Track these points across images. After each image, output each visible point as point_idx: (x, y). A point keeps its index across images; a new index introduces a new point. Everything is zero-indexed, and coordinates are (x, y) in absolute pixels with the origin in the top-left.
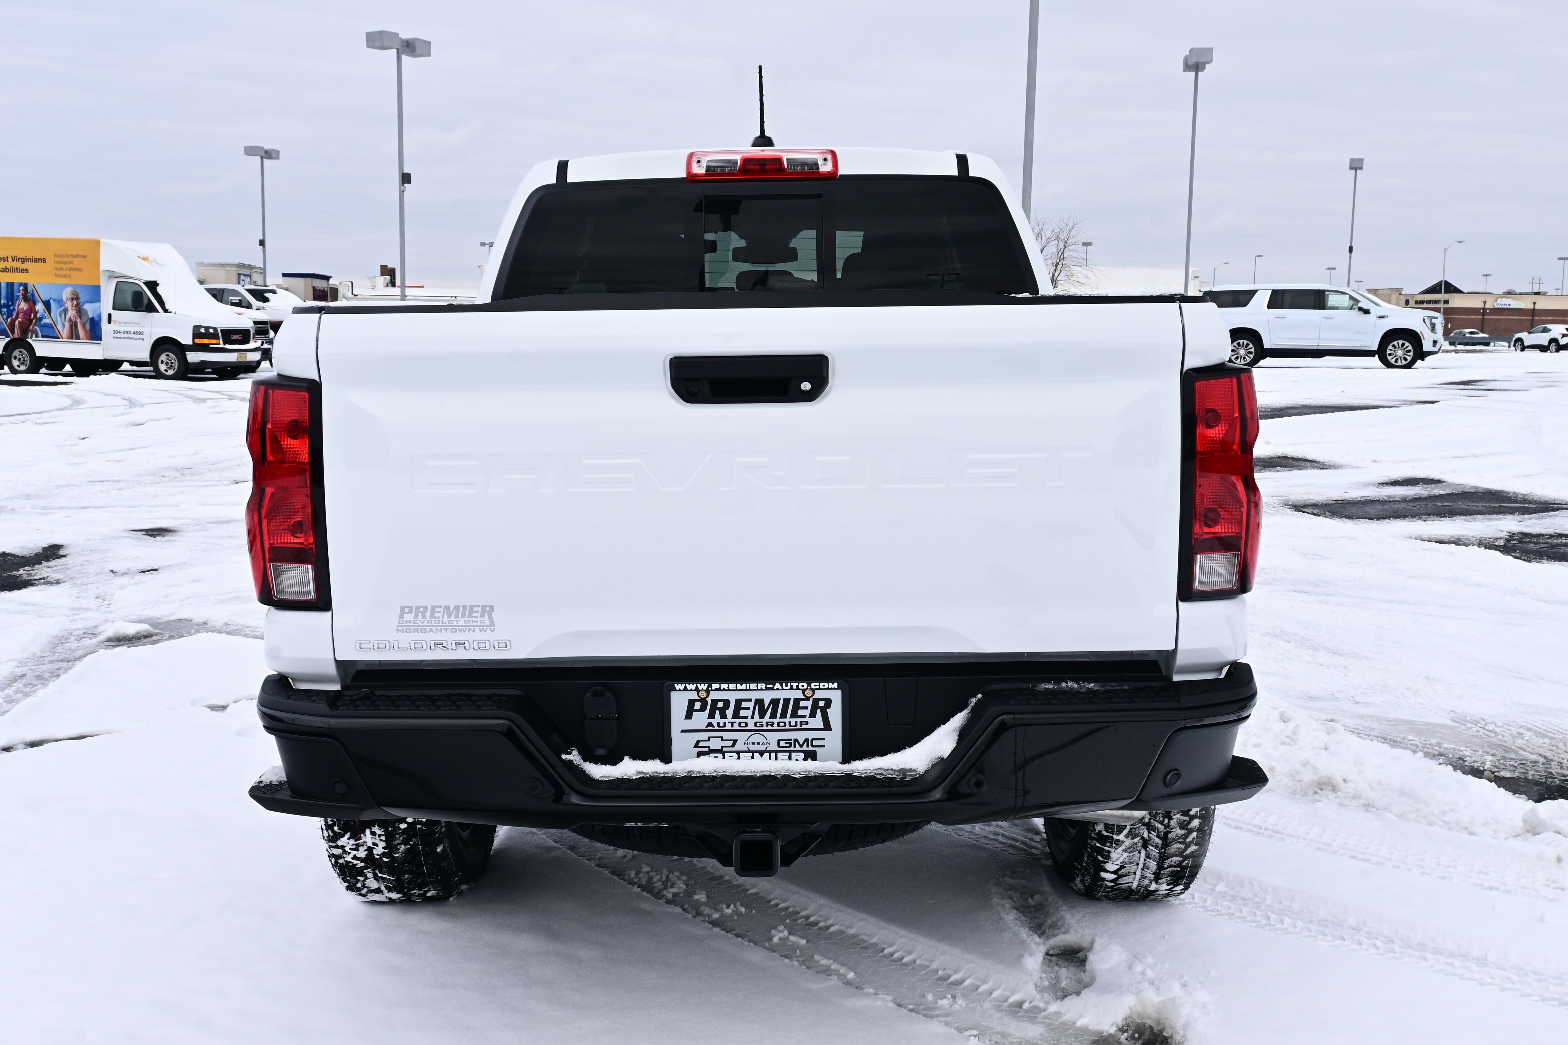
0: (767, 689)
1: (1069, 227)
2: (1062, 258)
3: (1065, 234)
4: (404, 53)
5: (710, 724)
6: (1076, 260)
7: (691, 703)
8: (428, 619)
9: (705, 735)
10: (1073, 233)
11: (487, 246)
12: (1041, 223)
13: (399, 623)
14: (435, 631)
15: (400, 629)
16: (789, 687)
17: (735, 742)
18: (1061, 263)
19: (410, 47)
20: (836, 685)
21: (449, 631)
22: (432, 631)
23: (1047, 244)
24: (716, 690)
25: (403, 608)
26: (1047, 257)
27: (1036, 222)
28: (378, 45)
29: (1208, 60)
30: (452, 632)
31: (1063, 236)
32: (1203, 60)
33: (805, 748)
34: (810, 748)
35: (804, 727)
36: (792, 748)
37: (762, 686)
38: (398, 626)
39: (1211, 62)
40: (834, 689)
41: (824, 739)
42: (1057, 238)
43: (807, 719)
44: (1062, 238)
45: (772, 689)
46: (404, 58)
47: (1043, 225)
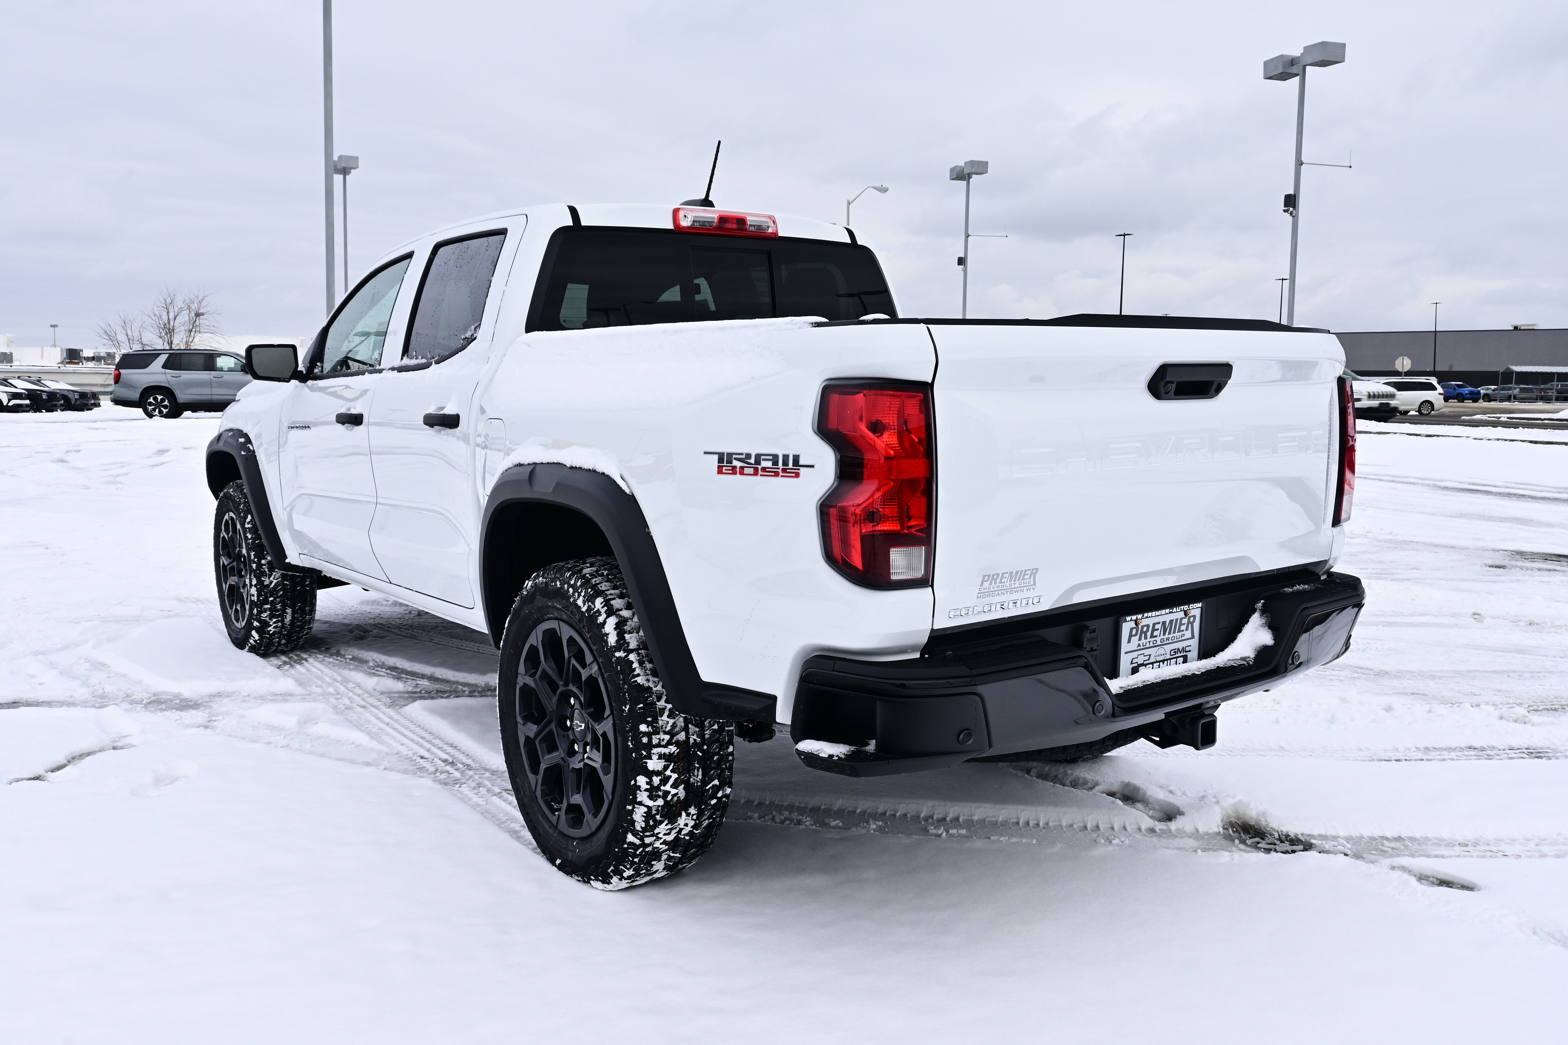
0: (1170, 613)
1: (200, 299)
2: (195, 325)
3: (196, 305)
5: (1139, 645)
6: (208, 327)
7: (1132, 629)
8: (998, 584)
9: (1135, 654)
10: (203, 304)
12: (172, 295)
13: (979, 591)
14: (1000, 594)
15: (979, 595)
16: (1179, 610)
17: (1150, 655)
18: (194, 330)
20: (1198, 605)
21: (1008, 593)
22: (998, 594)
23: (180, 313)
24: (1147, 617)
25: (984, 576)
26: (180, 325)
27: (167, 294)
29: (355, 167)
30: (1010, 593)
31: (194, 306)
32: (351, 166)
33: (1182, 654)
34: (1185, 654)
35: (1183, 638)
36: (1176, 656)
37: (1168, 611)
38: (978, 593)
39: (358, 168)
40: (1197, 608)
42: (189, 308)
43: (1184, 632)
44: (193, 308)
45: (1172, 612)
47: (174, 296)
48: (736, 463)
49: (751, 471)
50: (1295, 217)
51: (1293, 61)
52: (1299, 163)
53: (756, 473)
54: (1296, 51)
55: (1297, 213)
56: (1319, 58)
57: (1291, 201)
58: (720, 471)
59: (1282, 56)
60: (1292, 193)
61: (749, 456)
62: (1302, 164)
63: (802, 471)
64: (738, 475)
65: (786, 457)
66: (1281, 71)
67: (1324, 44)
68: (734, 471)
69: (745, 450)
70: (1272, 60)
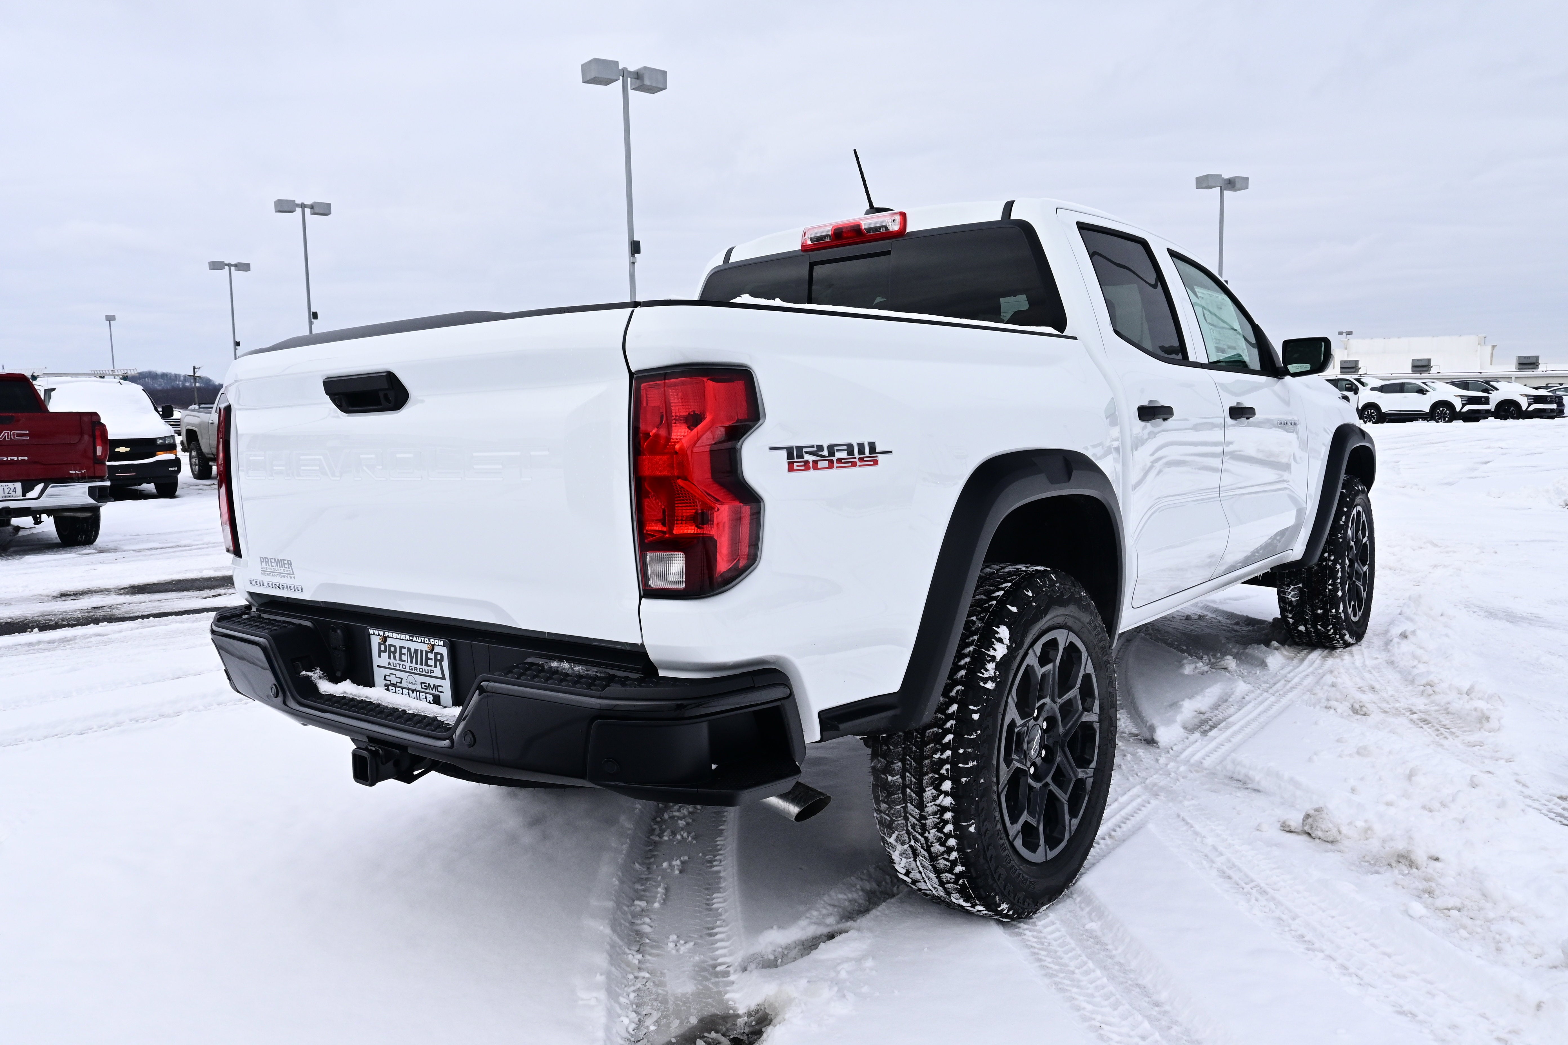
0: (411, 640)
4: (1226, 189)
5: (389, 664)
7: (380, 644)
8: (270, 567)
9: (388, 672)
11: (1344, 334)
16: (420, 641)
17: (402, 680)
19: (1231, 184)
20: (442, 643)
21: (279, 576)
22: (273, 575)
24: (389, 636)
28: (1204, 186)
33: (434, 692)
34: (437, 693)
35: (432, 675)
36: (428, 691)
37: (408, 637)
40: (441, 646)
41: (442, 687)
43: (433, 668)
45: (413, 641)
46: (1226, 192)
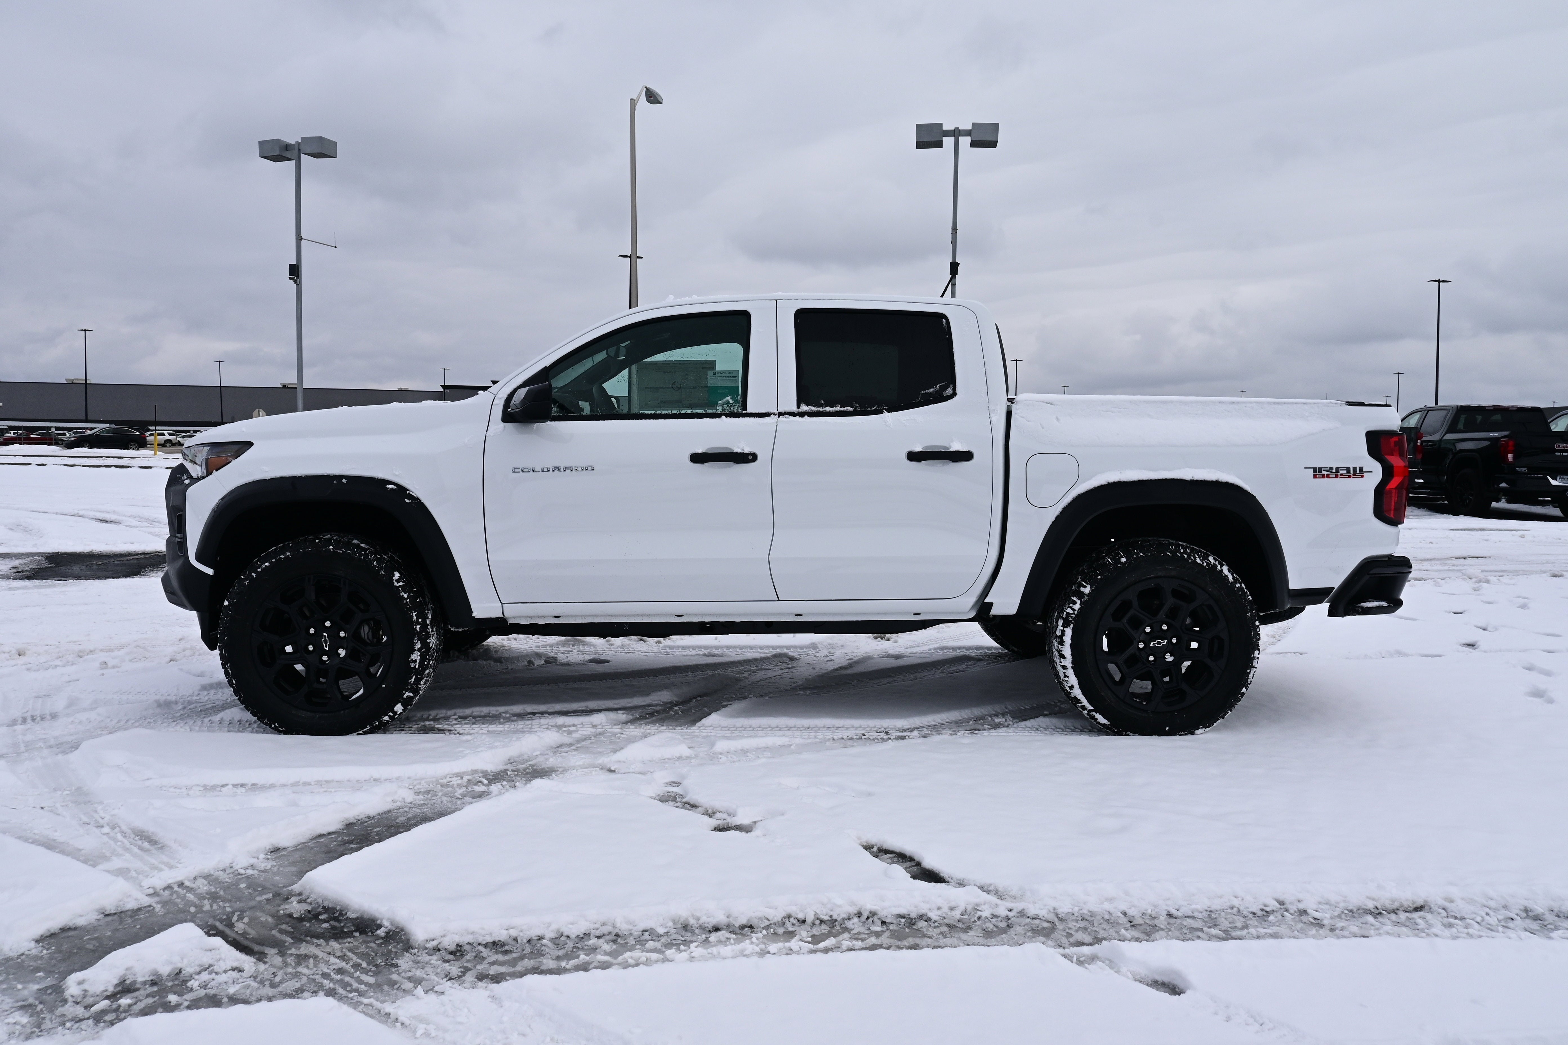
48: (1324, 472)
49: (1334, 476)
50: (299, 286)
51: (287, 147)
52: (299, 238)
53: (1337, 476)
54: (292, 139)
55: (301, 282)
56: (316, 150)
57: (295, 271)
58: (1315, 477)
59: (278, 140)
60: (295, 263)
61: (1332, 468)
62: (302, 239)
63: (1365, 474)
64: (1326, 479)
65: (1355, 469)
66: (278, 154)
67: (321, 139)
68: (1323, 476)
69: (1329, 466)
70: (268, 141)
